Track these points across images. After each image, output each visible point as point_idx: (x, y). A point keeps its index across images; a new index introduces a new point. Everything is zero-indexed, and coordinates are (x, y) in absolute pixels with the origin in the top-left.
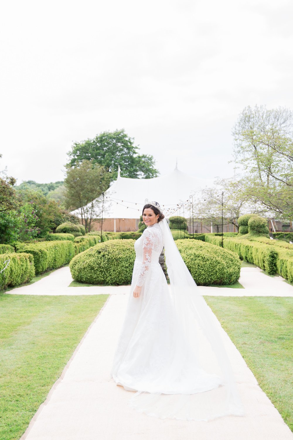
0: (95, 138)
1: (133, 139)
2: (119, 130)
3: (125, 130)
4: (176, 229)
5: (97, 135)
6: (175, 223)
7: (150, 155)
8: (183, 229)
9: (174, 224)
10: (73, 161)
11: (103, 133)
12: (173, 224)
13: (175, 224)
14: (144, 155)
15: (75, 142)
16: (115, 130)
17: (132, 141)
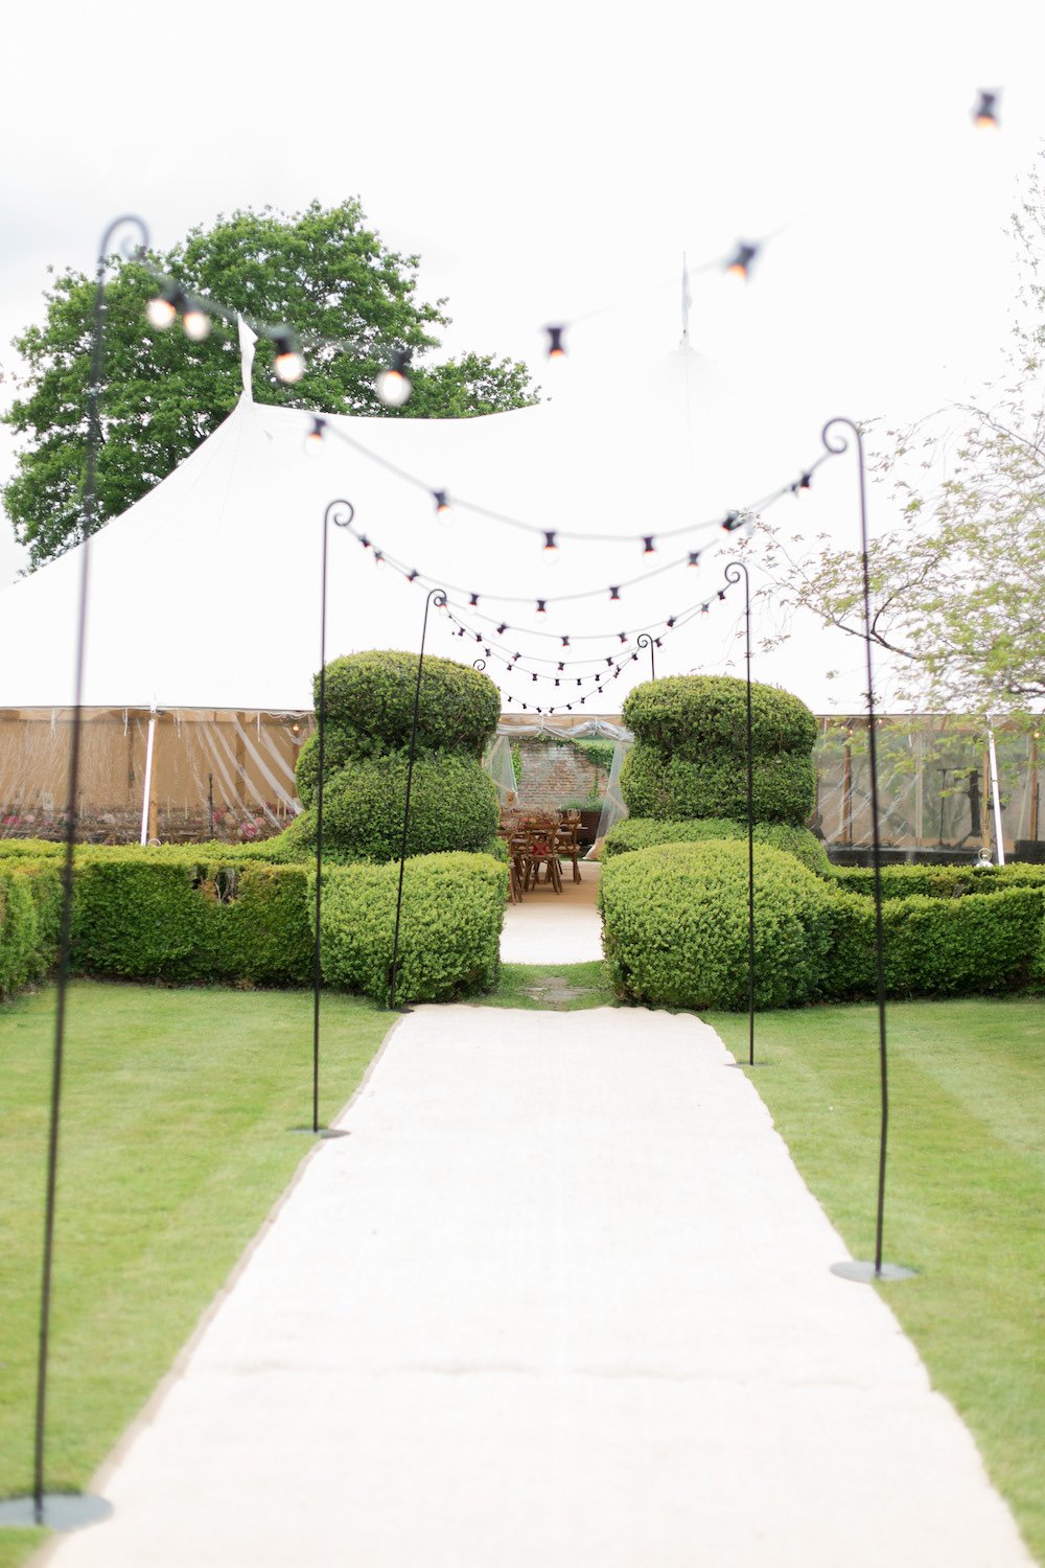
0: (185, 246)
1: (414, 262)
2: (331, 204)
3: (365, 210)
4: (702, 814)
5: (196, 232)
6: (689, 747)
7: (507, 361)
8: (775, 817)
9: (675, 763)
10: (52, 387)
11: (229, 219)
12: (666, 760)
13: (686, 766)
14: (472, 359)
15: (63, 275)
16: (304, 209)
17: (404, 275)
